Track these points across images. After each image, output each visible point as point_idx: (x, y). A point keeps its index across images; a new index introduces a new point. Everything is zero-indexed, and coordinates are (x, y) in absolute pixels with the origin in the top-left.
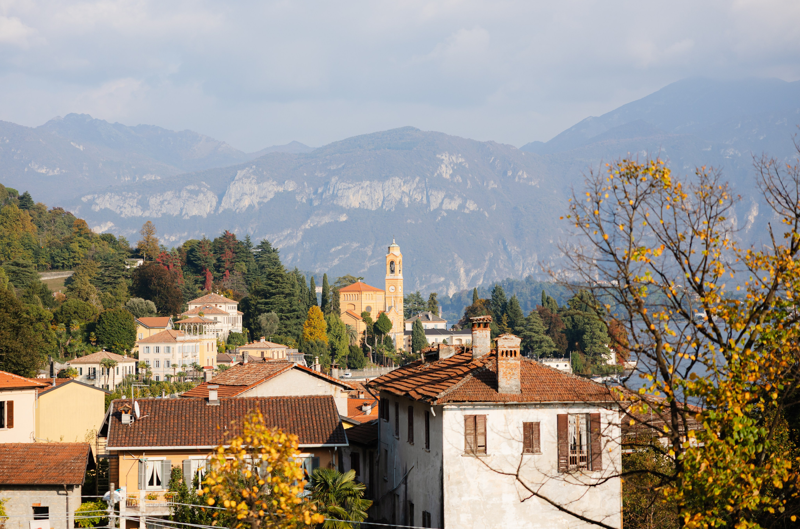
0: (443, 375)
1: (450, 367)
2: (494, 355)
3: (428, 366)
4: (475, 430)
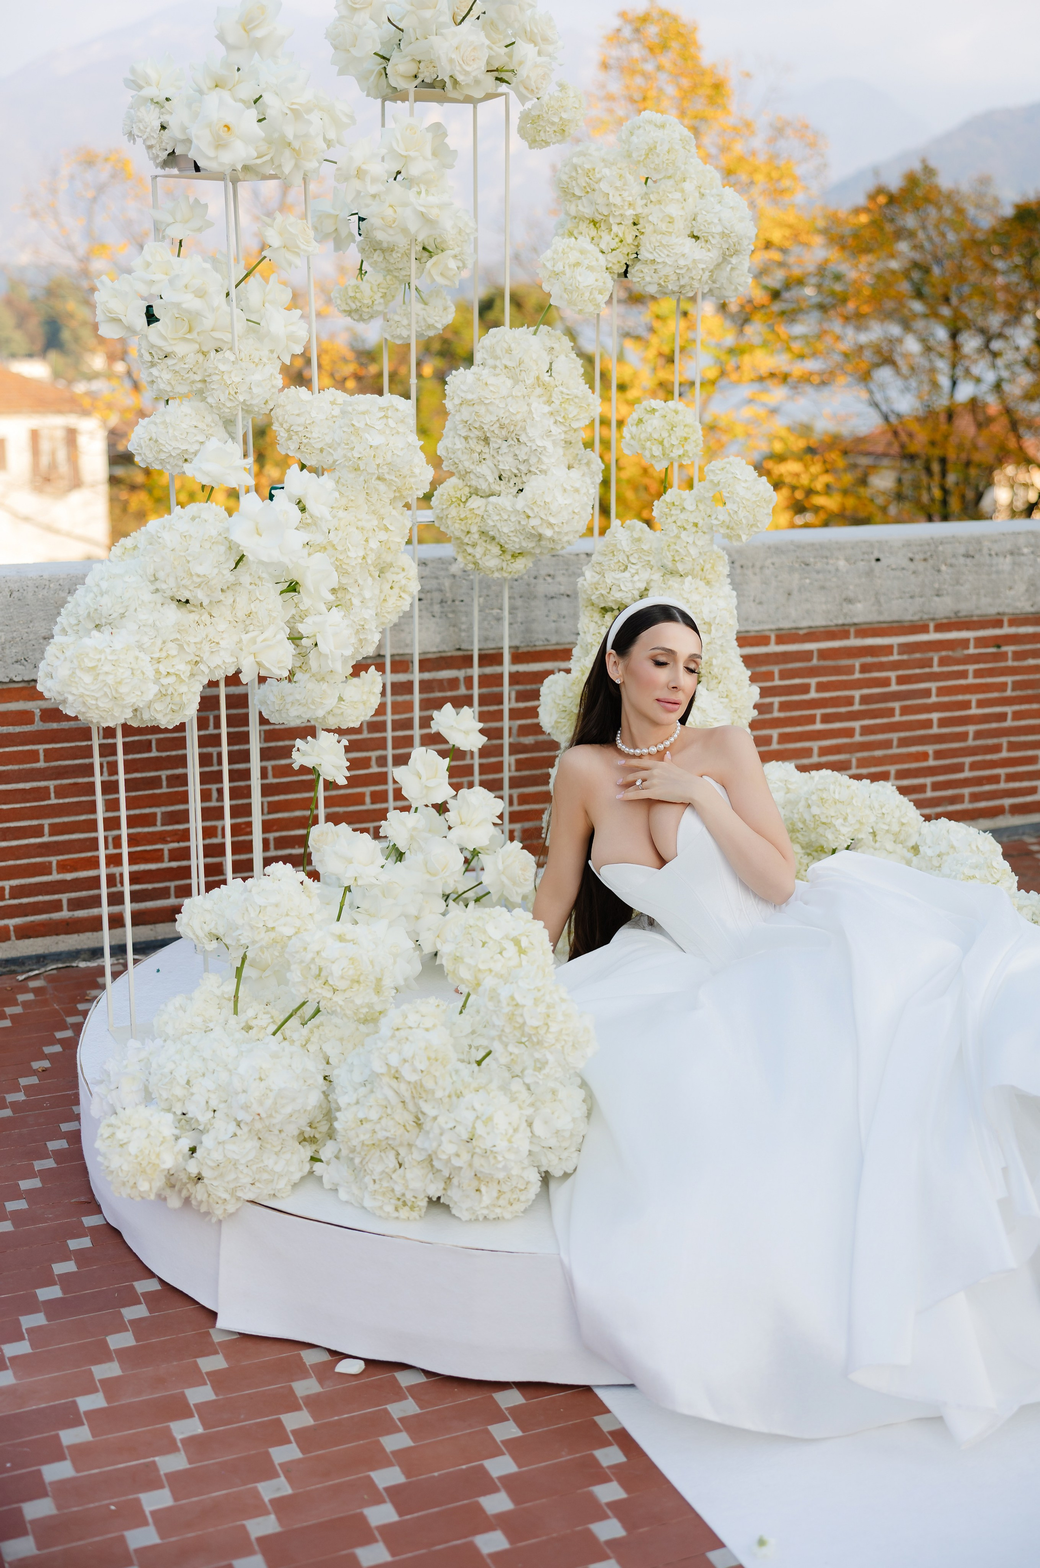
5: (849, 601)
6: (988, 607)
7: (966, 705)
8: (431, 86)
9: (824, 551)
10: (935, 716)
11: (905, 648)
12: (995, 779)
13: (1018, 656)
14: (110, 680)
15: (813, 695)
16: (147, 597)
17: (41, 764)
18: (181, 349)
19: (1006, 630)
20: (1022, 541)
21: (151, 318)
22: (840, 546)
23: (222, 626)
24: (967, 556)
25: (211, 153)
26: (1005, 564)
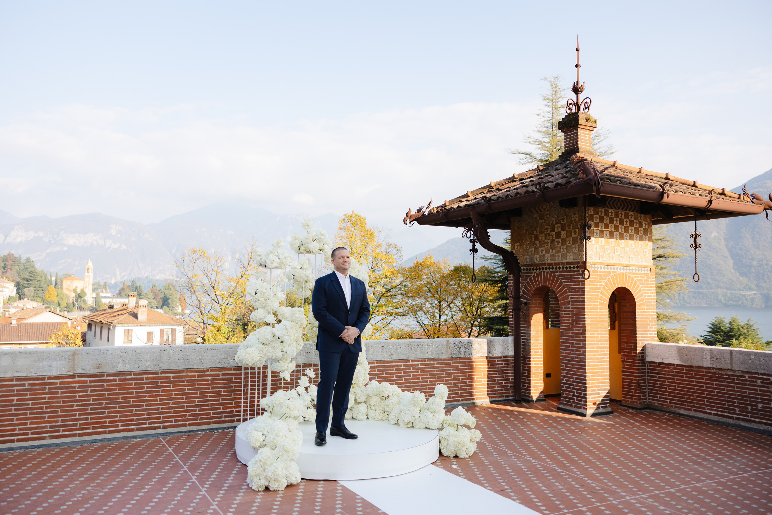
0: (115, 314)
1: (118, 311)
2: (137, 307)
3: (109, 310)
4: (128, 334)
5: (392, 355)
6: (423, 357)
8: (308, 252)
10: (412, 381)
11: (405, 365)
13: (430, 368)
14: (252, 356)
15: (385, 375)
16: (257, 342)
17: (221, 385)
18: (261, 299)
19: (427, 362)
20: (429, 343)
21: (256, 293)
22: (390, 343)
23: (270, 348)
24: (418, 345)
25: (270, 265)
26: (426, 347)
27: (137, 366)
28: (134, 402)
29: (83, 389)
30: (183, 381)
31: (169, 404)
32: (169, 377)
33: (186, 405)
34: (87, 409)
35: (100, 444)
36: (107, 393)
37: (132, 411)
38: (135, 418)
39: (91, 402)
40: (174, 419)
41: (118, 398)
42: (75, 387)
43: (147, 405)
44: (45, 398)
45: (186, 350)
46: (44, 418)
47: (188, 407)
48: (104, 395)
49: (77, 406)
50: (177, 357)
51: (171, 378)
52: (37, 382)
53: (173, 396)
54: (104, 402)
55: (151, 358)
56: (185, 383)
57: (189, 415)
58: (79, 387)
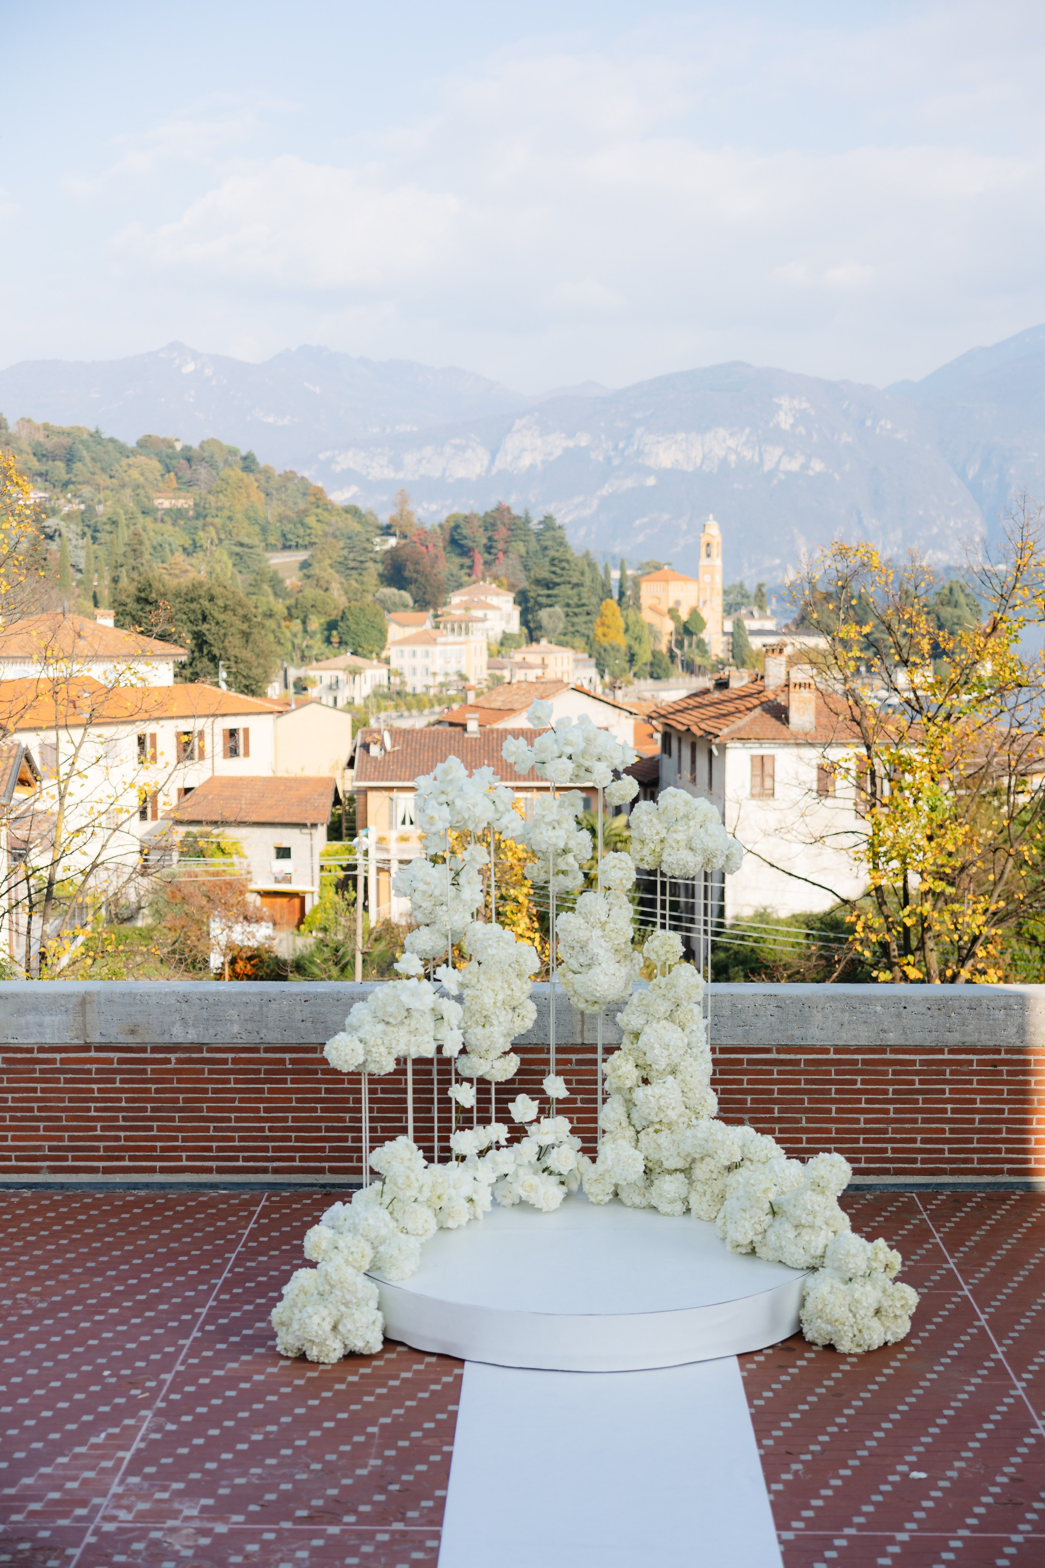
1: (741, 698)
2: (786, 686)
3: (717, 695)
4: (763, 771)
5: (885, 1031)
6: (987, 1040)
7: (974, 1101)
9: (866, 1000)
10: (949, 1106)
11: (923, 1062)
12: (999, 1151)
13: (1009, 1073)
15: (859, 1086)
19: (1003, 1056)
20: (1012, 1001)
22: (878, 998)
24: (971, 1008)
27: (212, 1032)
28: (209, 1109)
29: (106, 1075)
30: (315, 1072)
31: (285, 1119)
32: (282, 1061)
33: (323, 1125)
34: (116, 1119)
35: (142, 1193)
36: (154, 1087)
37: (207, 1129)
38: (214, 1144)
39: (123, 1104)
40: (298, 1155)
41: (176, 1100)
42: (89, 1071)
43: (238, 1120)
44: (34, 1090)
45: (319, 1001)
46: (37, 1129)
47: (328, 1129)
48: (148, 1091)
49: (97, 1109)
50: (298, 1016)
51: (288, 1062)
52: (19, 1056)
53: (294, 1104)
54: (149, 1105)
55: (242, 1017)
56: (320, 1076)
57: (332, 1150)
58: (98, 1071)
